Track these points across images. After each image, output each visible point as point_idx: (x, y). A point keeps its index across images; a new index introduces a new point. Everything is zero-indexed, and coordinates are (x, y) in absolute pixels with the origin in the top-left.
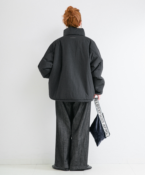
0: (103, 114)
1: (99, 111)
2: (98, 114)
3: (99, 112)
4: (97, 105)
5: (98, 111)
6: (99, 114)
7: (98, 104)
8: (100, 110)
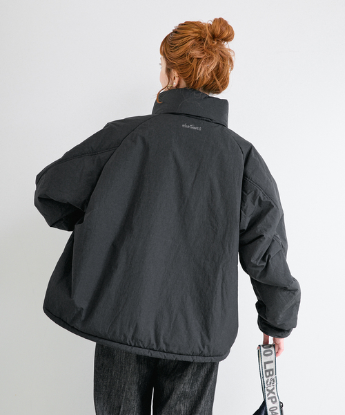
0: (281, 407)
1: (271, 395)
2: (264, 404)
3: (271, 398)
4: (269, 371)
5: (267, 393)
6: (269, 404)
7: (272, 370)
8: (275, 391)
